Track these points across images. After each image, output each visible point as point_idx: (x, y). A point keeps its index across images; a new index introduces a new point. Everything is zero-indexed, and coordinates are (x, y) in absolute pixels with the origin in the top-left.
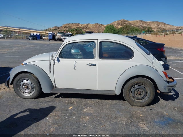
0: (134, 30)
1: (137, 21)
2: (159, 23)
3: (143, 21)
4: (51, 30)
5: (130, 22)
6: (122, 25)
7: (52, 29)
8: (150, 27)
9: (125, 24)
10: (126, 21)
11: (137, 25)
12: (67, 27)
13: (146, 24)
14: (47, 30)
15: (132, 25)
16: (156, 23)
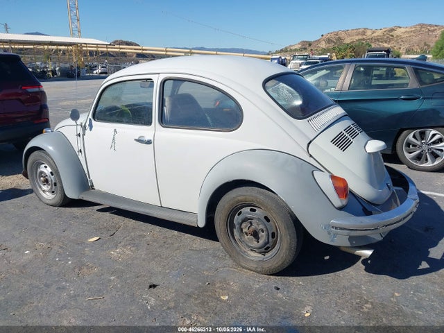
4: (291, 50)
7: (293, 48)
12: (332, 41)
14: (282, 51)
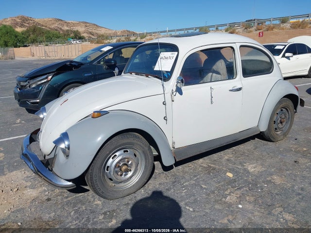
0: (51, 37)
1: (50, 19)
2: (88, 25)
3: (61, 20)
5: (37, 20)
6: (22, 26)
8: (78, 31)
9: (27, 25)
10: (30, 19)
11: (53, 27)
13: (67, 26)
15: (44, 27)
16: (84, 25)
